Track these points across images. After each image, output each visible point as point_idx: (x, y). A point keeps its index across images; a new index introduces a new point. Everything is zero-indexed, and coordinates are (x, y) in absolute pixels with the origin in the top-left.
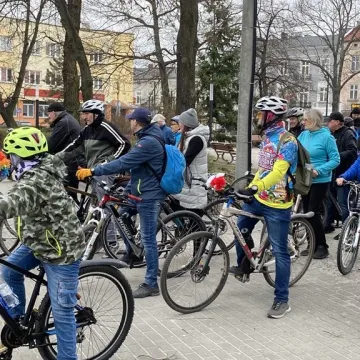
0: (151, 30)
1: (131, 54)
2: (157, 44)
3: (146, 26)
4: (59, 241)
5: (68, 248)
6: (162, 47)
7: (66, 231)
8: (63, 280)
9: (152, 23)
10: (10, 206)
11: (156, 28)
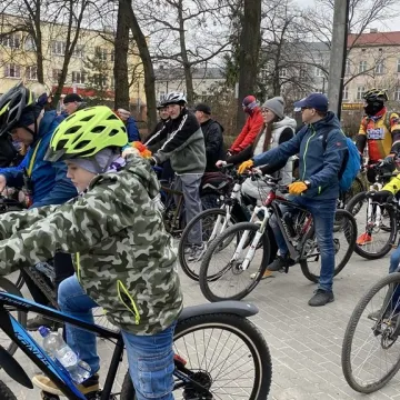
0: (178, 33)
1: (160, 54)
2: (183, 45)
3: (172, 28)
4: (135, 300)
5: (151, 312)
6: (187, 48)
7: (149, 285)
8: (144, 359)
9: (178, 27)
10: (54, 240)
11: (182, 31)
